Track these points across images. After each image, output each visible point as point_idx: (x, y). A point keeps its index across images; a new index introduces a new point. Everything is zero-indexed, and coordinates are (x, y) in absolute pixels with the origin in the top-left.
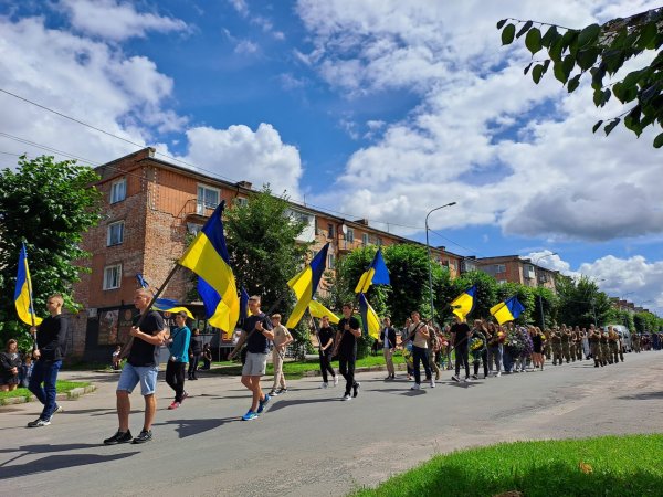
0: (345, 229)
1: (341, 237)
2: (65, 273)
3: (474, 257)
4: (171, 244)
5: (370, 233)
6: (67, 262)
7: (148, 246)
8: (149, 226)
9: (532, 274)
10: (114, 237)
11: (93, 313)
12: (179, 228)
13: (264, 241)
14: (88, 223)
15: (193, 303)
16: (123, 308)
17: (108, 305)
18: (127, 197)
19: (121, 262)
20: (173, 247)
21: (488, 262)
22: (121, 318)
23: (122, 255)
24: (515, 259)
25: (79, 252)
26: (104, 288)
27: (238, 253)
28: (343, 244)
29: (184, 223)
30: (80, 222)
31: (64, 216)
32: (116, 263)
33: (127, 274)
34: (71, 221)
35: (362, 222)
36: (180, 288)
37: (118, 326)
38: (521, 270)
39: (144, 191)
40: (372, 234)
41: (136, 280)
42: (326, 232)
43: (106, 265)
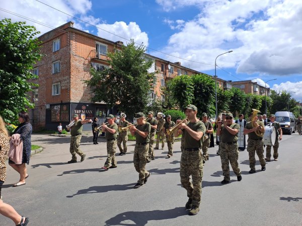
0: (169, 67)
1: (167, 71)
2: (23, 86)
3: (231, 81)
4: (84, 73)
5: (181, 69)
6: (24, 80)
7: (72, 74)
8: (72, 63)
9: (257, 90)
10: (56, 69)
11: (48, 107)
12: (88, 65)
13: (131, 71)
14: (35, 59)
15: (96, 103)
16: (62, 104)
17: (55, 103)
18: (61, 48)
19: (60, 81)
20: (85, 74)
21: (237, 83)
22: (61, 109)
23: (60, 78)
24: (250, 82)
25: (32, 75)
26: (53, 94)
27: (117, 77)
28: (168, 75)
29: (90, 62)
30: (30, 58)
31: (20, 54)
32: (57, 82)
33: (63, 88)
34: (25, 57)
35: (178, 63)
36: (89, 95)
37: (60, 113)
38: (252, 87)
39: (69, 45)
40: (182, 69)
41: (67, 91)
42: (160, 68)
43: (53, 83)
